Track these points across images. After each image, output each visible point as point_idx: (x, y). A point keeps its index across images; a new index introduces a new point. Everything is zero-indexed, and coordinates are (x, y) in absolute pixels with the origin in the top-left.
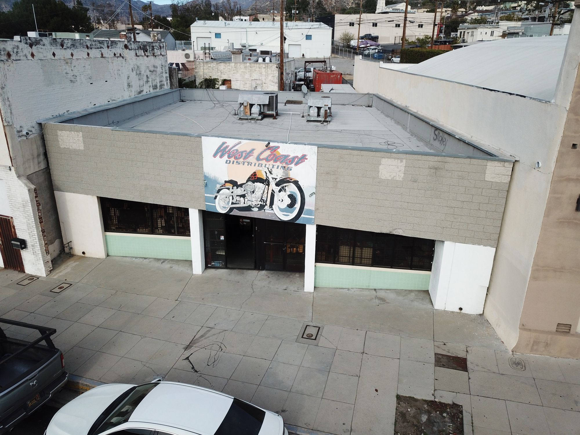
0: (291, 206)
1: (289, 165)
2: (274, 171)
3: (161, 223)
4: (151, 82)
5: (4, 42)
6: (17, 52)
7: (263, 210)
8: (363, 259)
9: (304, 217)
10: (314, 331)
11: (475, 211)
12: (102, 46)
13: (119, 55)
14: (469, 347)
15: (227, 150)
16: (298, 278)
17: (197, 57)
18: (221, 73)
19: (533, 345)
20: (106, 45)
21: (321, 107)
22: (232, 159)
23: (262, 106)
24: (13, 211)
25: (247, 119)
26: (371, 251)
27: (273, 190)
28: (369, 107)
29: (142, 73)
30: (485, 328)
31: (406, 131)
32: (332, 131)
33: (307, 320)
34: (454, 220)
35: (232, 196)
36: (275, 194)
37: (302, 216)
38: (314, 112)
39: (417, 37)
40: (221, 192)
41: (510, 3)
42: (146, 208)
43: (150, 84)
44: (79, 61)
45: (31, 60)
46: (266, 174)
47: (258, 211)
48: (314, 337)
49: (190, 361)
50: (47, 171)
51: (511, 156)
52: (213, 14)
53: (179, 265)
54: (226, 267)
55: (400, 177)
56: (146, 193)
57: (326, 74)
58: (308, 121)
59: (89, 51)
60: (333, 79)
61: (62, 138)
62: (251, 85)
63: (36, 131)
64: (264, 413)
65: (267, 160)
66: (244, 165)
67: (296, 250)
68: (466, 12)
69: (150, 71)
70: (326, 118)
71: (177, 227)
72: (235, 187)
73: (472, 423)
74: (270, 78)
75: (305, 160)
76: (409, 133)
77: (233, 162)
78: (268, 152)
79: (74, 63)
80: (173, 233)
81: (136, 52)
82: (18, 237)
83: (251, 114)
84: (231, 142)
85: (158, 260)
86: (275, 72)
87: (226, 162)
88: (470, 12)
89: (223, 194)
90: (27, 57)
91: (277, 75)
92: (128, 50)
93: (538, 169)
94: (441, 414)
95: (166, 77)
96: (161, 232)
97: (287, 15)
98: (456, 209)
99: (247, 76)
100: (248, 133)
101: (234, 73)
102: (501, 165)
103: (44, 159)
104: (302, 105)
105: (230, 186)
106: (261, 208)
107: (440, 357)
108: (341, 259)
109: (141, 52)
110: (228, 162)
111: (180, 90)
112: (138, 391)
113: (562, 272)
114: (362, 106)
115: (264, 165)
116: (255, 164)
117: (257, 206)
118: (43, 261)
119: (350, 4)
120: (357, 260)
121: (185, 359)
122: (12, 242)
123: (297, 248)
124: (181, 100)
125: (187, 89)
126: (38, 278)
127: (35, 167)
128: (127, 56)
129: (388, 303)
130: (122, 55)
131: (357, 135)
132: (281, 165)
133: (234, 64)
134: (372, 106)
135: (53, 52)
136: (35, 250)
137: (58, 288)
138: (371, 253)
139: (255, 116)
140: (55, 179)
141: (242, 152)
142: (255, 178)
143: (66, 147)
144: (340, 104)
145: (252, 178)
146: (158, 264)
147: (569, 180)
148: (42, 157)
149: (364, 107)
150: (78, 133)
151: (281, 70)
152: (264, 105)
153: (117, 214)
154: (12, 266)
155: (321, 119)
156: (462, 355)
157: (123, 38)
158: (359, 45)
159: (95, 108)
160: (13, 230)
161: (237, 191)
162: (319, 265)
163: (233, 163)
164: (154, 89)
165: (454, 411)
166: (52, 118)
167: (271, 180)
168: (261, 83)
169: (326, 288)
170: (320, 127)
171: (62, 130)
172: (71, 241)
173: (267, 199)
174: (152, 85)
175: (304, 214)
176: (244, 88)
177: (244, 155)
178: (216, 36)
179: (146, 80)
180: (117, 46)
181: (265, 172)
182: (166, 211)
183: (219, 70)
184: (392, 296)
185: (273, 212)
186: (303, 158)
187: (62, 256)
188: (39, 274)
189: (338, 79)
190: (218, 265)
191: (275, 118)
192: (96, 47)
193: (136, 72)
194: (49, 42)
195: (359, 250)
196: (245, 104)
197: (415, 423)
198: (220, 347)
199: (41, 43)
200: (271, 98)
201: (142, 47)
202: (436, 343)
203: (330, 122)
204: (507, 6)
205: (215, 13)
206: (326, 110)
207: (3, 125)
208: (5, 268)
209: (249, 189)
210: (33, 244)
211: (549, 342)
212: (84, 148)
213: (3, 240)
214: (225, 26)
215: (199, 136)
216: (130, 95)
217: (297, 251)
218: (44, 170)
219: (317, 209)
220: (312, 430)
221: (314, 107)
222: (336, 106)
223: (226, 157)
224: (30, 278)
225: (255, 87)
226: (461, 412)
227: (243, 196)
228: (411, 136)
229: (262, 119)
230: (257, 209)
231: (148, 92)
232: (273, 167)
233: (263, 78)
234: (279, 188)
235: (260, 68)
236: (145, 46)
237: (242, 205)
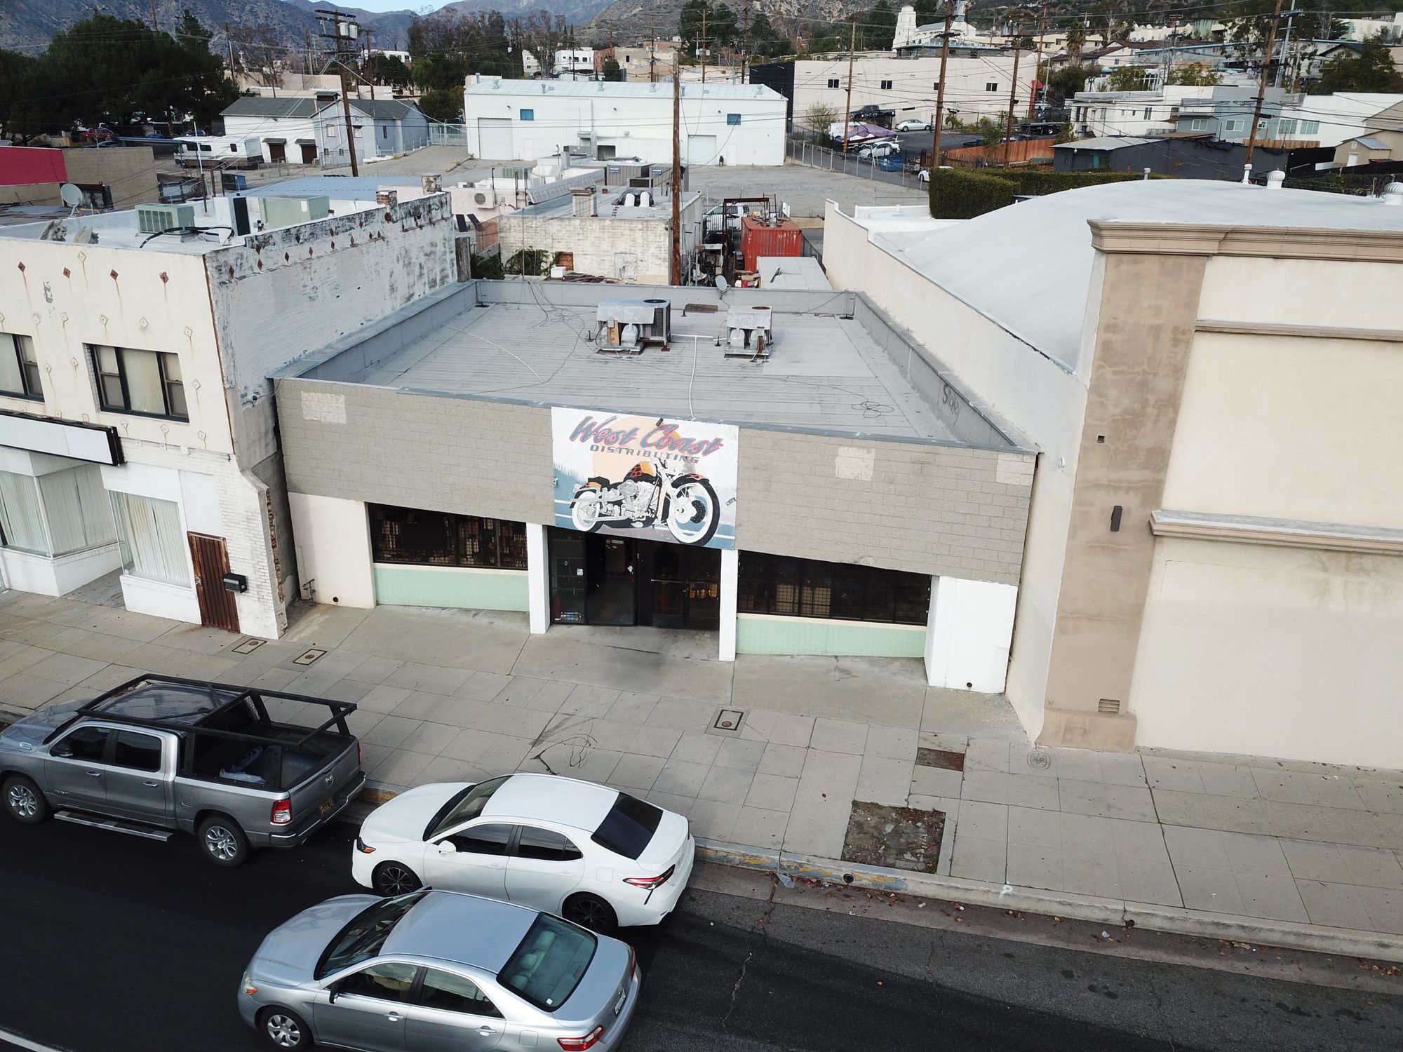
0: (697, 519)
1: (694, 453)
2: (669, 463)
3: (472, 547)
4: (426, 276)
5: (225, 252)
6: (241, 264)
7: (652, 526)
8: (816, 607)
9: (718, 538)
10: (733, 719)
11: (984, 528)
12: (352, 224)
13: (376, 236)
14: (971, 738)
15: (593, 429)
16: (709, 640)
17: (499, 199)
18: (553, 239)
19: (1065, 734)
20: (358, 222)
21: (752, 330)
22: (601, 444)
23: (641, 328)
24: (227, 527)
25: (614, 352)
26: (829, 593)
27: (667, 494)
28: (846, 318)
29: (413, 260)
30: (1002, 713)
31: (905, 377)
32: (770, 377)
33: (723, 702)
34: (954, 543)
35: (601, 503)
36: (671, 500)
37: (715, 535)
38: (738, 339)
39: (981, 116)
40: (581, 497)
41: (1209, 22)
42: (447, 522)
43: (425, 279)
44: (321, 260)
45: (259, 273)
46: (657, 468)
47: (643, 527)
48: (733, 727)
49: (542, 761)
50: (279, 458)
51: (1036, 444)
52: (510, 50)
53: (504, 619)
54: (587, 621)
55: (867, 475)
56: (452, 497)
57: (767, 231)
58: (727, 356)
59: (335, 239)
60: (783, 242)
61: (308, 403)
62: (613, 264)
63: (264, 392)
64: (662, 811)
65: (658, 445)
66: (620, 453)
67: (705, 593)
68: (1105, 44)
69: (426, 255)
70: (760, 351)
71: (500, 554)
72: (606, 488)
73: (955, 833)
74: (652, 249)
75: (720, 447)
76: (909, 382)
77: (603, 448)
78: (660, 434)
79: (315, 264)
80: (493, 565)
81: (403, 222)
82: (232, 572)
83: (620, 342)
84: (599, 417)
85: (467, 611)
86: (662, 238)
87: (592, 449)
88: (1114, 45)
89: (584, 500)
90: (253, 270)
91: (667, 244)
92: (391, 223)
93: (1062, 469)
94: (915, 822)
95: (452, 260)
96: (473, 563)
97: (685, 46)
98: (954, 525)
99: (605, 246)
100: (617, 383)
101: (578, 240)
102: (1019, 459)
103: (273, 438)
104: (716, 314)
105: (596, 486)
106: (648, 522)
107: (926, 752)
108: (780, 607)
109: (411, 222)
110: (595, 448)
111: (476, 282)
112: (478, 790)
113: (1100, 620)
114: (833, 316)
115: (653, 454)
116: (639, 452)
117: (642, 520)
118: (276, 613)
119: (835, 13)
120: (807, 608)
121: (535, 758)
122: (225, 580)
123: (707, 589)
124: (478, 302)
125: (491, 280)
126: (266, 642)
127: (263, 451)
128: (389, 235)
129: (855, 677)
130: (382, 235)
131: (815, 388)
132: (680, 454)
133: (578, 223)
134: (853, 316)
135: (286, 253)
136: (262, 594)
137: (306, 658)
138: (829, 597)
139: (630, 345)
140: (291, 472)
141: (618, 433)
142: (638, 474)
143: (315, 419)
144: (790, 313)
145: (634, 474)
146: (467, 619)
147: (1098, 486)
148: (271, 435)
149: (837, 317)
150: (338, 397)
151: (674, 233)
152: (644, 326)
153: (396, 532)
154: (216, 621)
155: (752, 351)
156: (958, 749)
157: (383, 202)
158: (849, 135)
159: (342, 339)
160: (224, 559)
161: (608, 495)
162: (743, 616)
163: (603, 450)
164: (430, 287)
165: (934, 820)
166: (285, 368)
167: (664, 477)
168: (634, 261)
169: (755, 655)
170: (748, 370)
171: (309, 391)
172: (313, 580)
173: (657, 508)
174: (429, 281)
175: (718, 533)
176: (600, 269)
177: (621, 437)
178: (523, 117)
179: (419, 274)
180: (374, 220)
181: (656, 465)
182: (481, 526)
183: (549, 234)
184: (862, 666)
185: (667, 529)
186: (717, 443)
187: (296, 604)
188: (265, 636)
189: (793, 243)
190: (572, 619)
191: (665, 349)
192: (344, 229)
193: (404, 262)
194: (280, 238)
195: (809, 592)
196: (611, 325)
197: (876, 834)
198: (588, 741)
199: (270, 242)
200: (658, 312)
201: (412, 211)
202: (922, 735)
203: (767, 357)
204: (1200, 31)
205: (514, 47)
206: (760, 337)
207: (224, 388)
208: (203, 625)
209: (629, 492)
210: (259, 583)
211: (1087, 728)
212: (347, 420)
213: (204, 576)
214: (544, 92)
215: (548, 406)
216: (395, 305)
217: (707, 594)
218: (273, 457)
219: (739, 525)
220: (728, 842)
221: (738, 329)
222: (784, 315)
223: (590, 441)
224: (251, 641)
225: (621, 267)
226: (943, 821)
227: (619, 503)
228: (912, 390)
229: (640, 352)
230: (642, 525)
231: (422, 296)
232: (668, 458)
233: (639, 250)
234: (677, 490)
235: (631, 230)
236: (416, 208)
237: (616, 518)
